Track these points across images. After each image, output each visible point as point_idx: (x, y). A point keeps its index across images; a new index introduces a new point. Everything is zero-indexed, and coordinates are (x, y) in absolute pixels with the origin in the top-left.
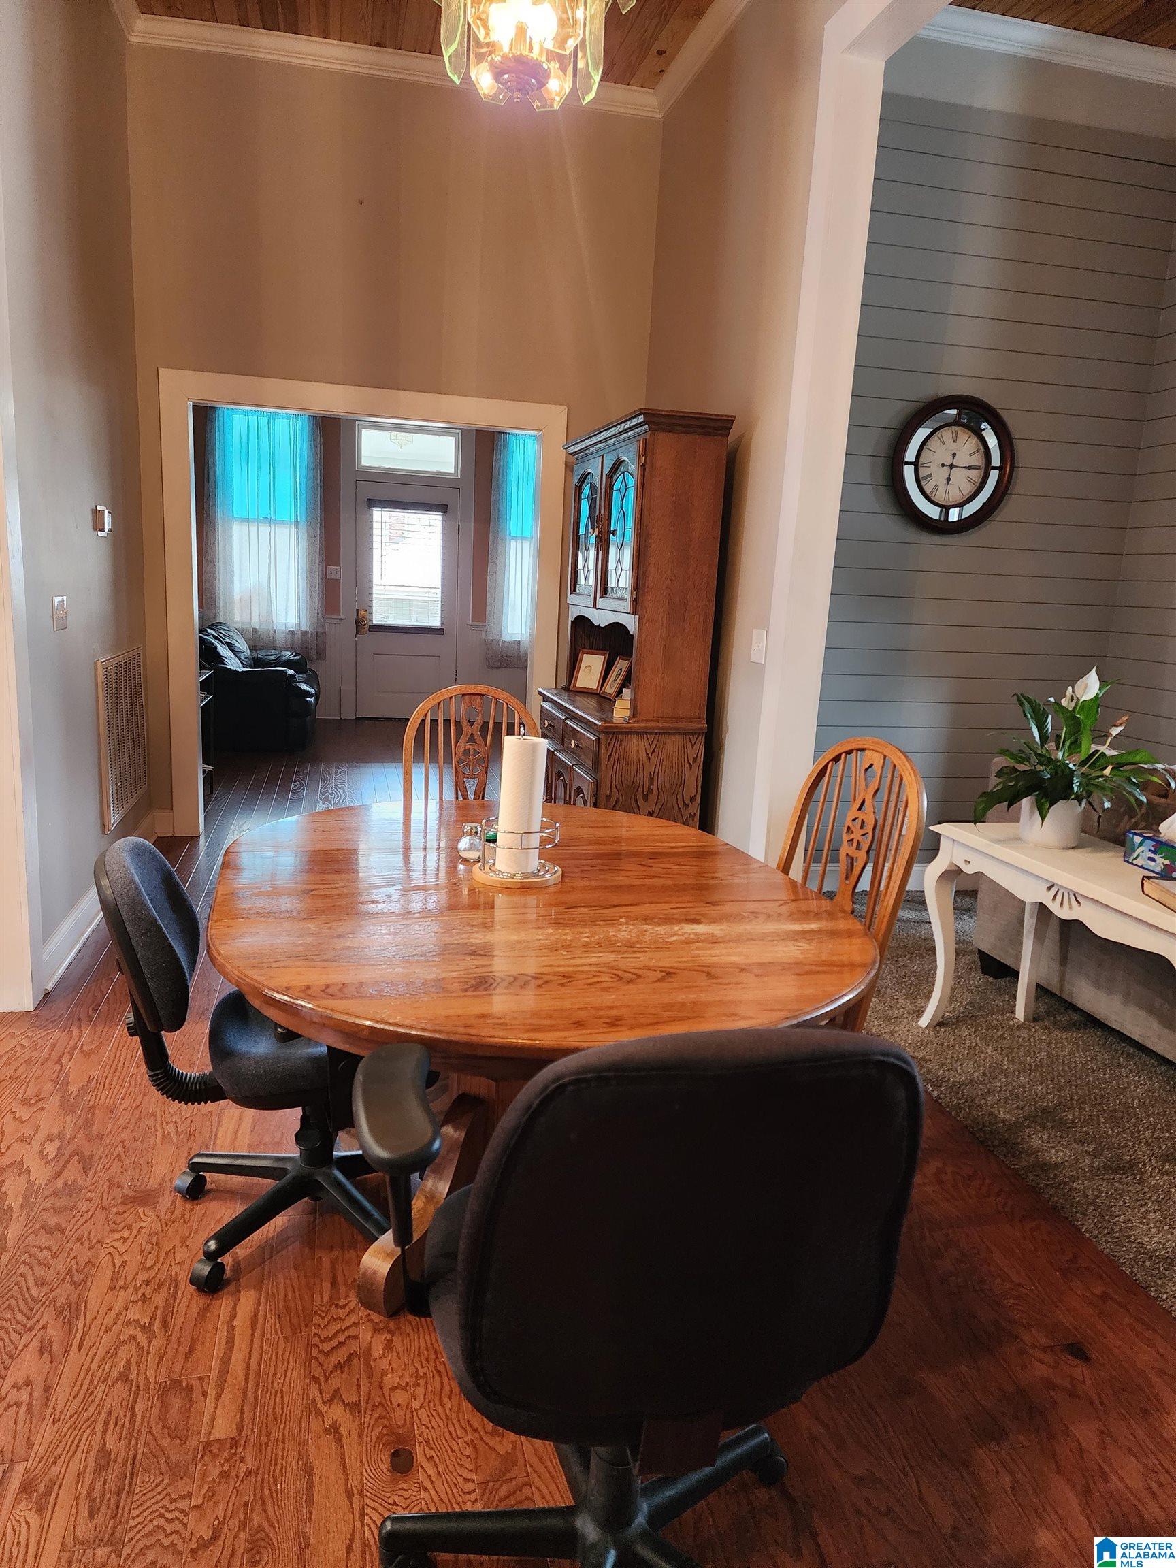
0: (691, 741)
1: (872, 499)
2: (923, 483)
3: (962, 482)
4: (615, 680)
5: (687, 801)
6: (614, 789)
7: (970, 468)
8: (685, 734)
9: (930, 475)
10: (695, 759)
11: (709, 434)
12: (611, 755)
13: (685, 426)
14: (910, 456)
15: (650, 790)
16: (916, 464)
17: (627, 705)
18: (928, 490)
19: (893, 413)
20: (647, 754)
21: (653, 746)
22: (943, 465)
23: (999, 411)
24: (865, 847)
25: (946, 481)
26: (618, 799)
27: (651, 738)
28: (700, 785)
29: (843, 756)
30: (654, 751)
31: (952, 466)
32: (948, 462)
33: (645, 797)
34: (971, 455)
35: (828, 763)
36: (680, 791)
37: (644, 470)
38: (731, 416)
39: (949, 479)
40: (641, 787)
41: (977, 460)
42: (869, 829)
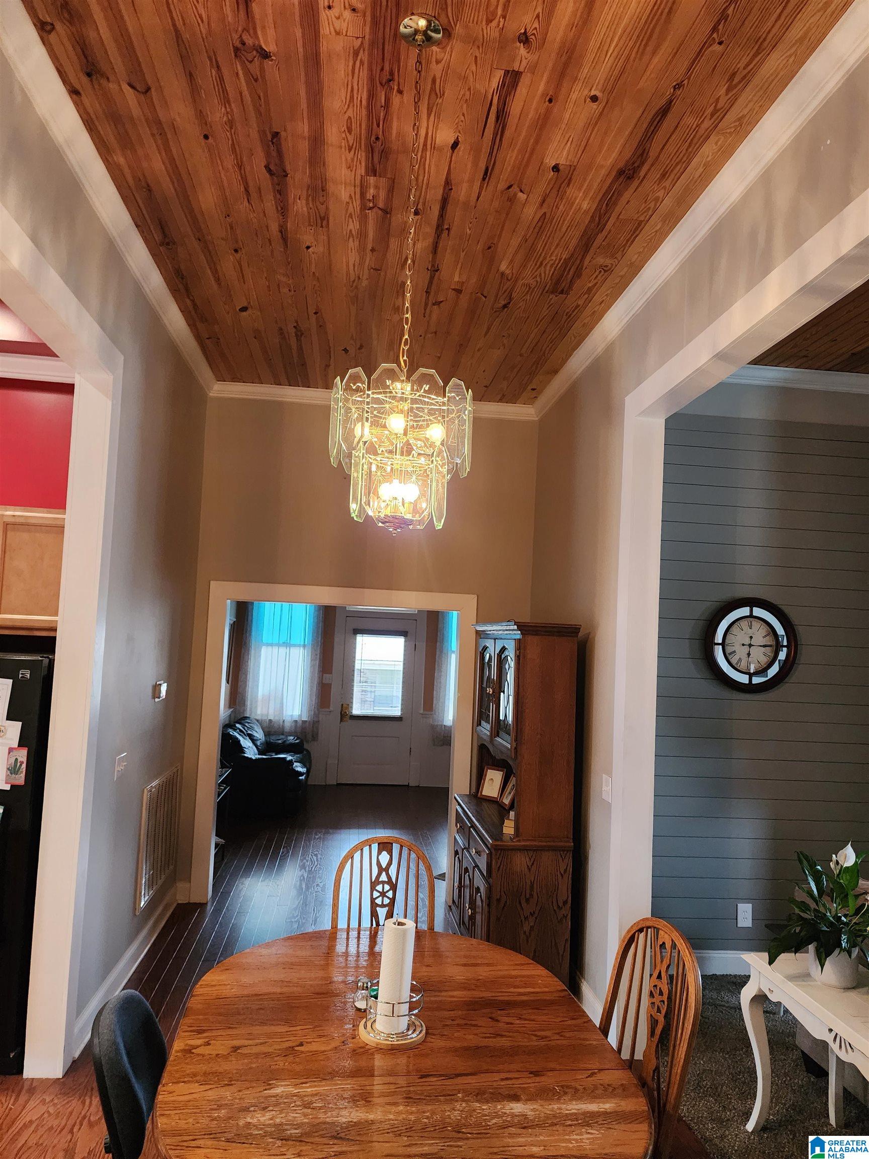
0: (561, 856)
1: (691, 668)
2: (730, 657)
3: (759, 656)
4: (510, 793)
5: (561, 905)
6: (503, 893)
7: (764, 646)
8: (556, 850)
9: (734, 652)
10: (565, 871)
11: (564, 636)
12: (500, 866)
13: (546, 632)
14: (719, 638)
15: (531, 895)
16: (723, 644)
17: (512, 824)
18: (734, 661)
19: (700, 610)
20: (528, 866)
21: (532, 860)
22: (743, 645)
23: (780, 606)
24: (664, 1012)
25: (747, 656)
26: (506, 902)
27: (531, 853)
28: (570, 892)
29: (645, 929)
30: (533, 864)
31: (750, 645)
32: (747, 642)
33: (527, 900)
34: (765, 636)
35: (635, 933)
36: (555, 895)
37: (519, 659)
38: (578, 625)
39: (749, 654)
40: (524, 893)
41: (769, 640)
42: (665, 998)
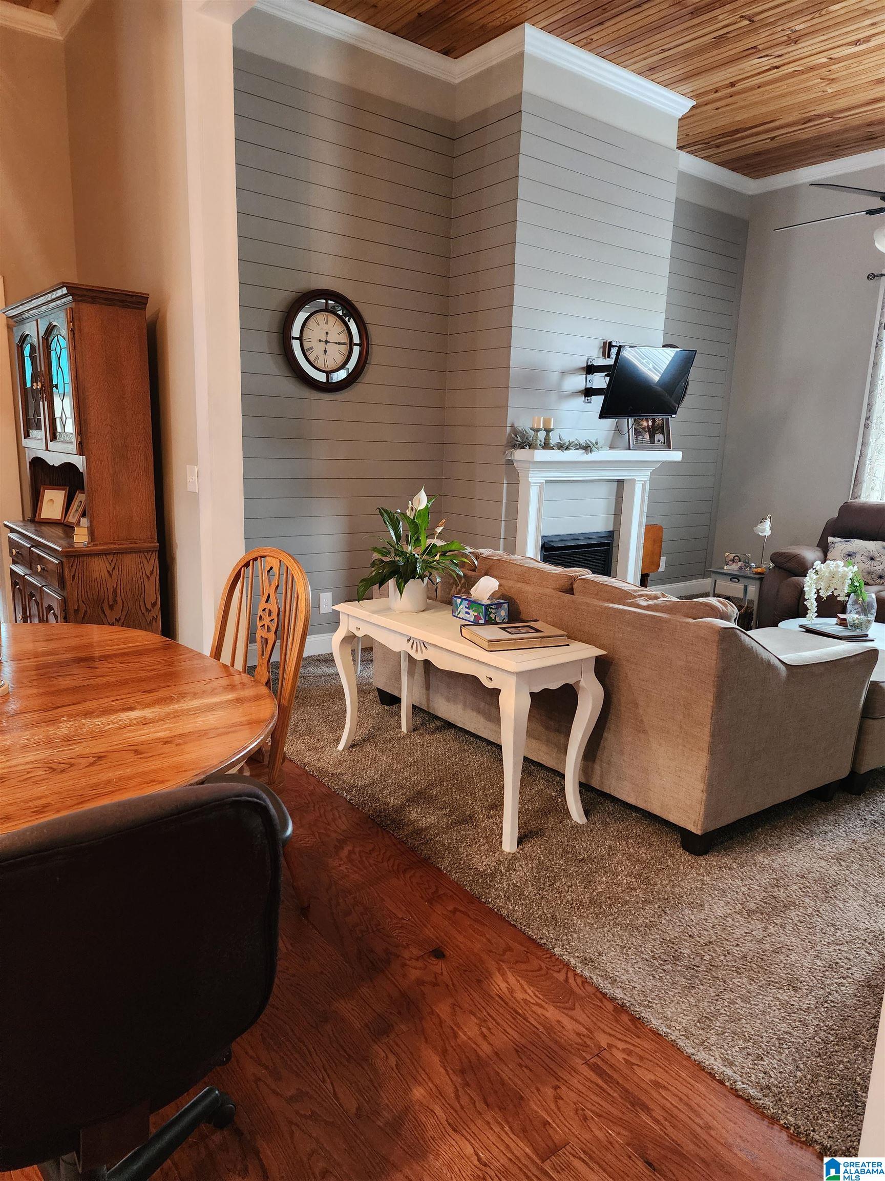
0: (146, 558)
1: (271, 365)
2: (308, 354)
3: (335, 355)
4: (77, 510)
5: (149, 606)
6: (81, 602)
7: (339, 343)
8: (140, 552)
9: (312, 348)
10: (152, 573)
11: (129, 307)
12: (74, 575)
13: (106, 299)
14: (296, 332)
15: (115, 601)
16: (300, 339)
17: (85, 531)
18: (312, 358)
19: (279, 299)
20: (108, 572)
21: (113, 566)
22: (320, 341)
23: (353, 302)
24: (273, 629)
25: (323, 353)
26: (86, 611)
27: (110, 557)
28: (158, 593)
29: (251, 562)
30: (114, 568)
31: (327, 342)
32: (324, 339)
33: (111, 607)
34: (339, 334)
35: (241, 568)
36: (142, 600)
37: (74, 334)
38: (146, 294)
39: (325, 352)
40: (106, 599)
41: (344, 338)
42: (274, 616)
